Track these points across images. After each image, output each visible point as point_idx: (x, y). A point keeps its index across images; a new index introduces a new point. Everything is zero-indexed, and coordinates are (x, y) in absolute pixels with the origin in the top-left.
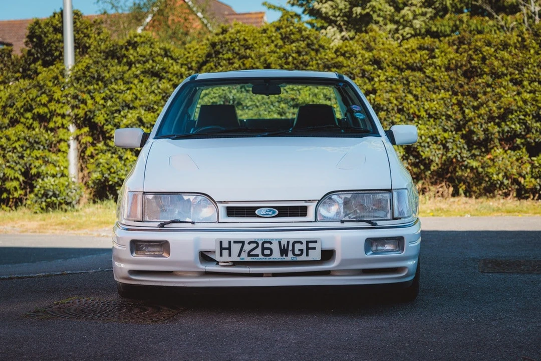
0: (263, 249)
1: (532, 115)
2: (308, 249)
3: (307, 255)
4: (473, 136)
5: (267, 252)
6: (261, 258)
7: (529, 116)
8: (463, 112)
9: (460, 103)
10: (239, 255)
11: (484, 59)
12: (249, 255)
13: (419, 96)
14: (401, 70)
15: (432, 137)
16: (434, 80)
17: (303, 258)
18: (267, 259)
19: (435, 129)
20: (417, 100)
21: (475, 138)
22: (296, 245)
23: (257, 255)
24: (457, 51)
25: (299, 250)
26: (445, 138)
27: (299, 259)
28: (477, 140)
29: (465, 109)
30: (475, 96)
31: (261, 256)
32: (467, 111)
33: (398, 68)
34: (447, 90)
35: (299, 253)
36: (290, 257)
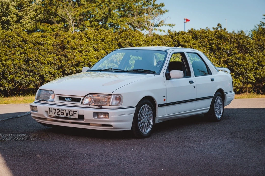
0: (61, 112)
1: (87, 64)
2: (74, 114)
3: (74, 116)
4: (65, 72)
5: (62, 114)
6: (61, 116)
7: (86, 65)
8: (61, 62)
9: (60, 59)
10: (55, 114)
11: (68, 42)
12: (57, 114)
13: (44, 55)
14: (35, 45)
15: (49, 72)
16: (48, 49)
17: (73, 117)
18: (62, 116)
19: (50, 68)
20: (43, 57)
21: (66, 73)
22: (71, 112)
23: (60, 115)
24: (55, 38)
25: (72, 114)
26: (55, 72)
27: (72, 117)
28: (67, 73)
29: (62, 61)
30: (66, 56)
31: (61, 115)
32: (63, 62)
33: (33, 44)
34: (54, 54)
35: (71, 115)
36: (69, 116)
